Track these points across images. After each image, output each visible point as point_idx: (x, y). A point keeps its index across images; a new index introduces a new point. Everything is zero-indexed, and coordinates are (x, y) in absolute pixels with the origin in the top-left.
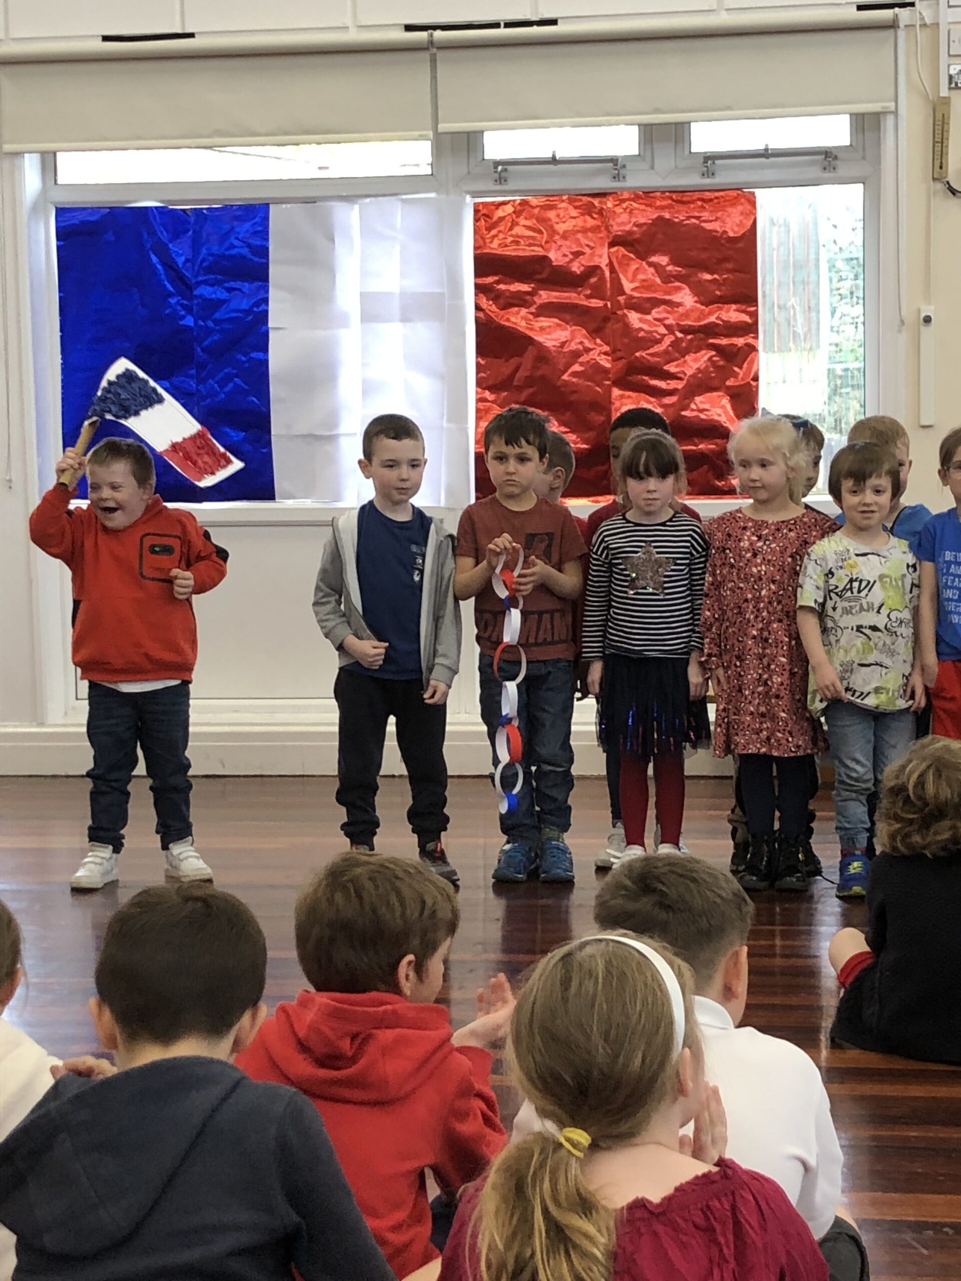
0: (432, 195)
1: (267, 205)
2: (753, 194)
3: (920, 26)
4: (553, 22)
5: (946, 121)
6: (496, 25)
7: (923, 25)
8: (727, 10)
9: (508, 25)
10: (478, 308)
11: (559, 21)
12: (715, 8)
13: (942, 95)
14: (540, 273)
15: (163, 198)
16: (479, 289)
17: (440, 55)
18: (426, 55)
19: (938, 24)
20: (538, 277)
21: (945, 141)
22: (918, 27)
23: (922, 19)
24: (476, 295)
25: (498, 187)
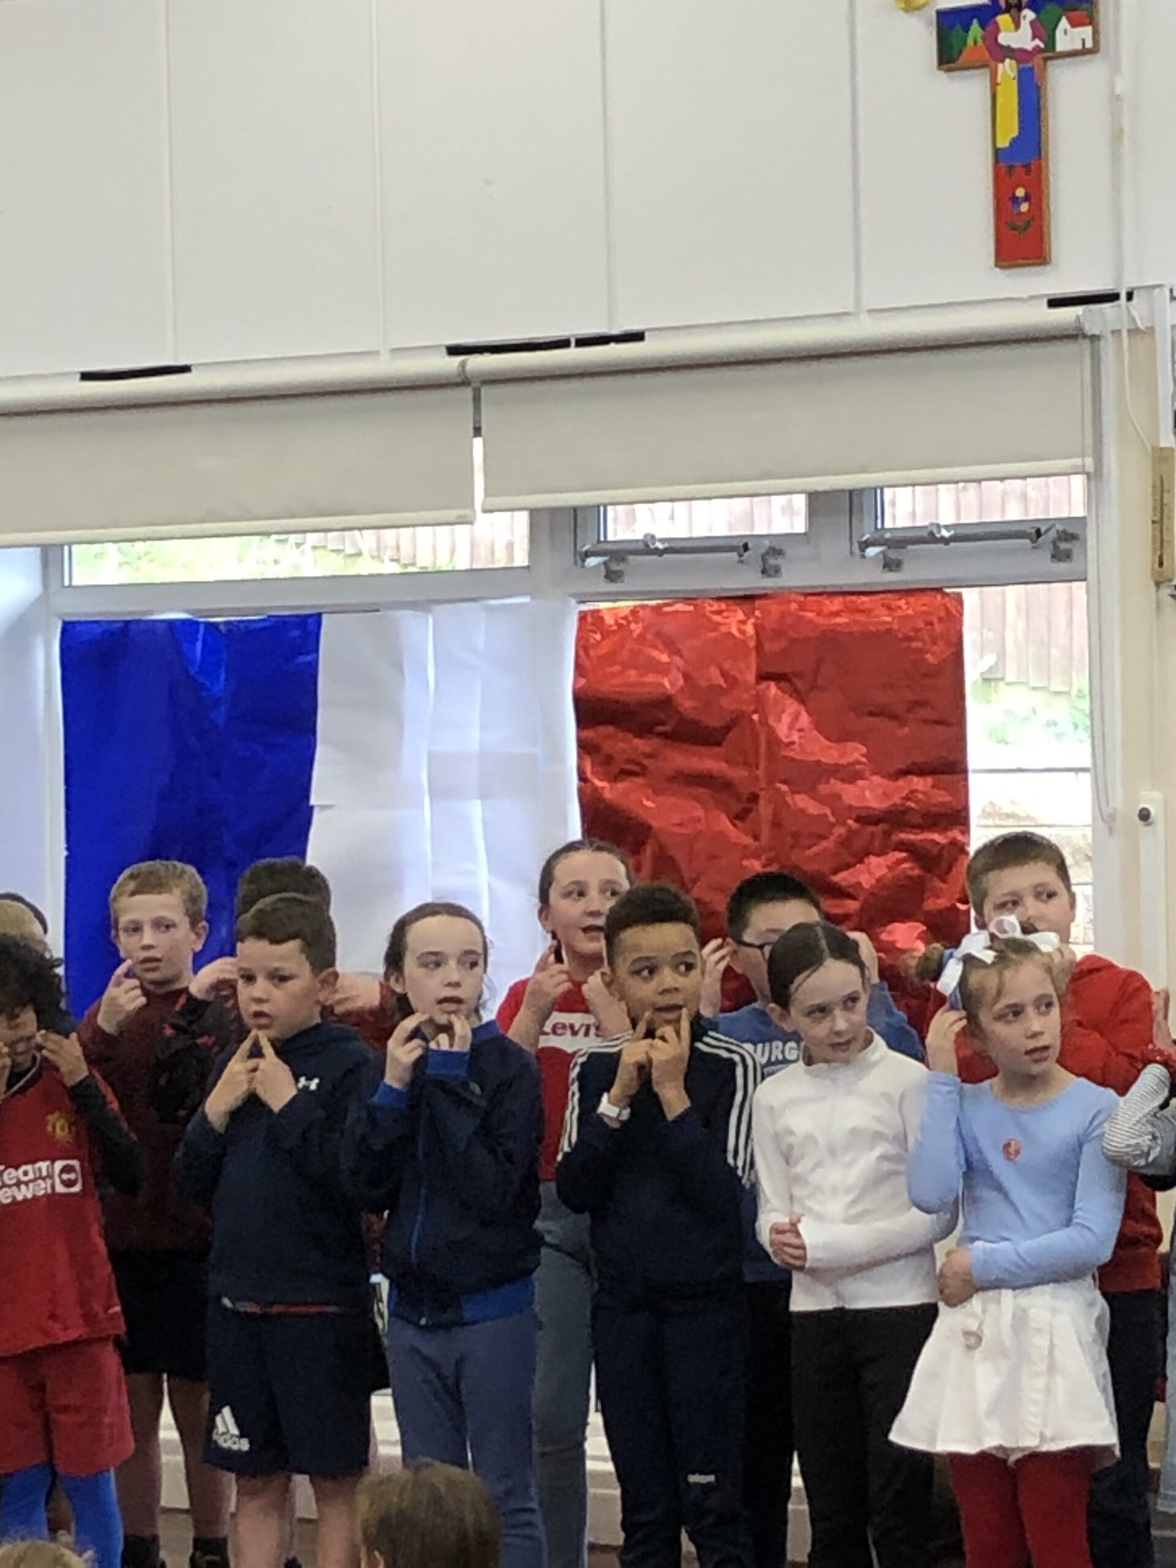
0: (526, 600)
1: (319, 616)
2: (959, 595)
3: (1129, 331)
4: (638, 337)
5: (1166, 488)
6: (563, 344)
7: (1134, 332)
8: (870, 311)
9: (583, 342)
10: (582, 778)
11: (647, 335)
12: (851, 309)
13: (1163, 445)
14: (663, 724)
15: (190, 607)
16: (584, 747)
17: (485, 391)
18: (467, 393)
19: (1151, 330)
20: (660, 728)
21: (1165, 520)
22: (1125, 334)
23: (1133, 320)
24: (579, 757)
25: (613, 587)
